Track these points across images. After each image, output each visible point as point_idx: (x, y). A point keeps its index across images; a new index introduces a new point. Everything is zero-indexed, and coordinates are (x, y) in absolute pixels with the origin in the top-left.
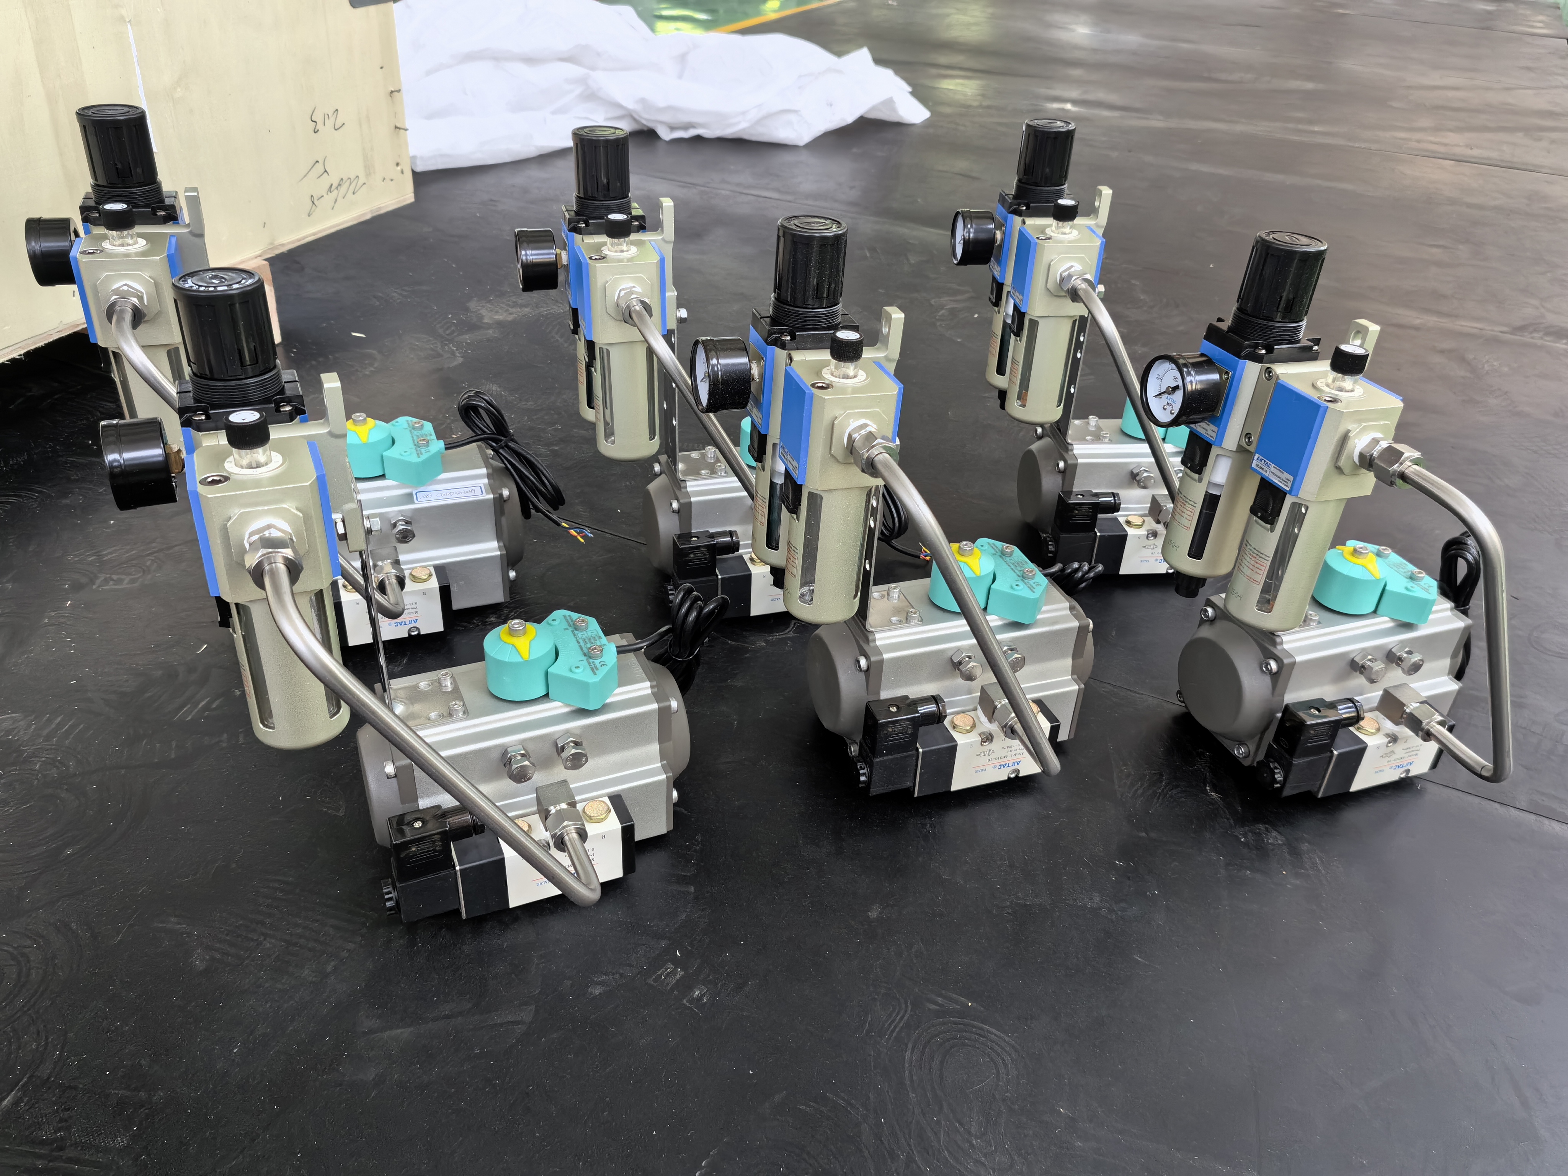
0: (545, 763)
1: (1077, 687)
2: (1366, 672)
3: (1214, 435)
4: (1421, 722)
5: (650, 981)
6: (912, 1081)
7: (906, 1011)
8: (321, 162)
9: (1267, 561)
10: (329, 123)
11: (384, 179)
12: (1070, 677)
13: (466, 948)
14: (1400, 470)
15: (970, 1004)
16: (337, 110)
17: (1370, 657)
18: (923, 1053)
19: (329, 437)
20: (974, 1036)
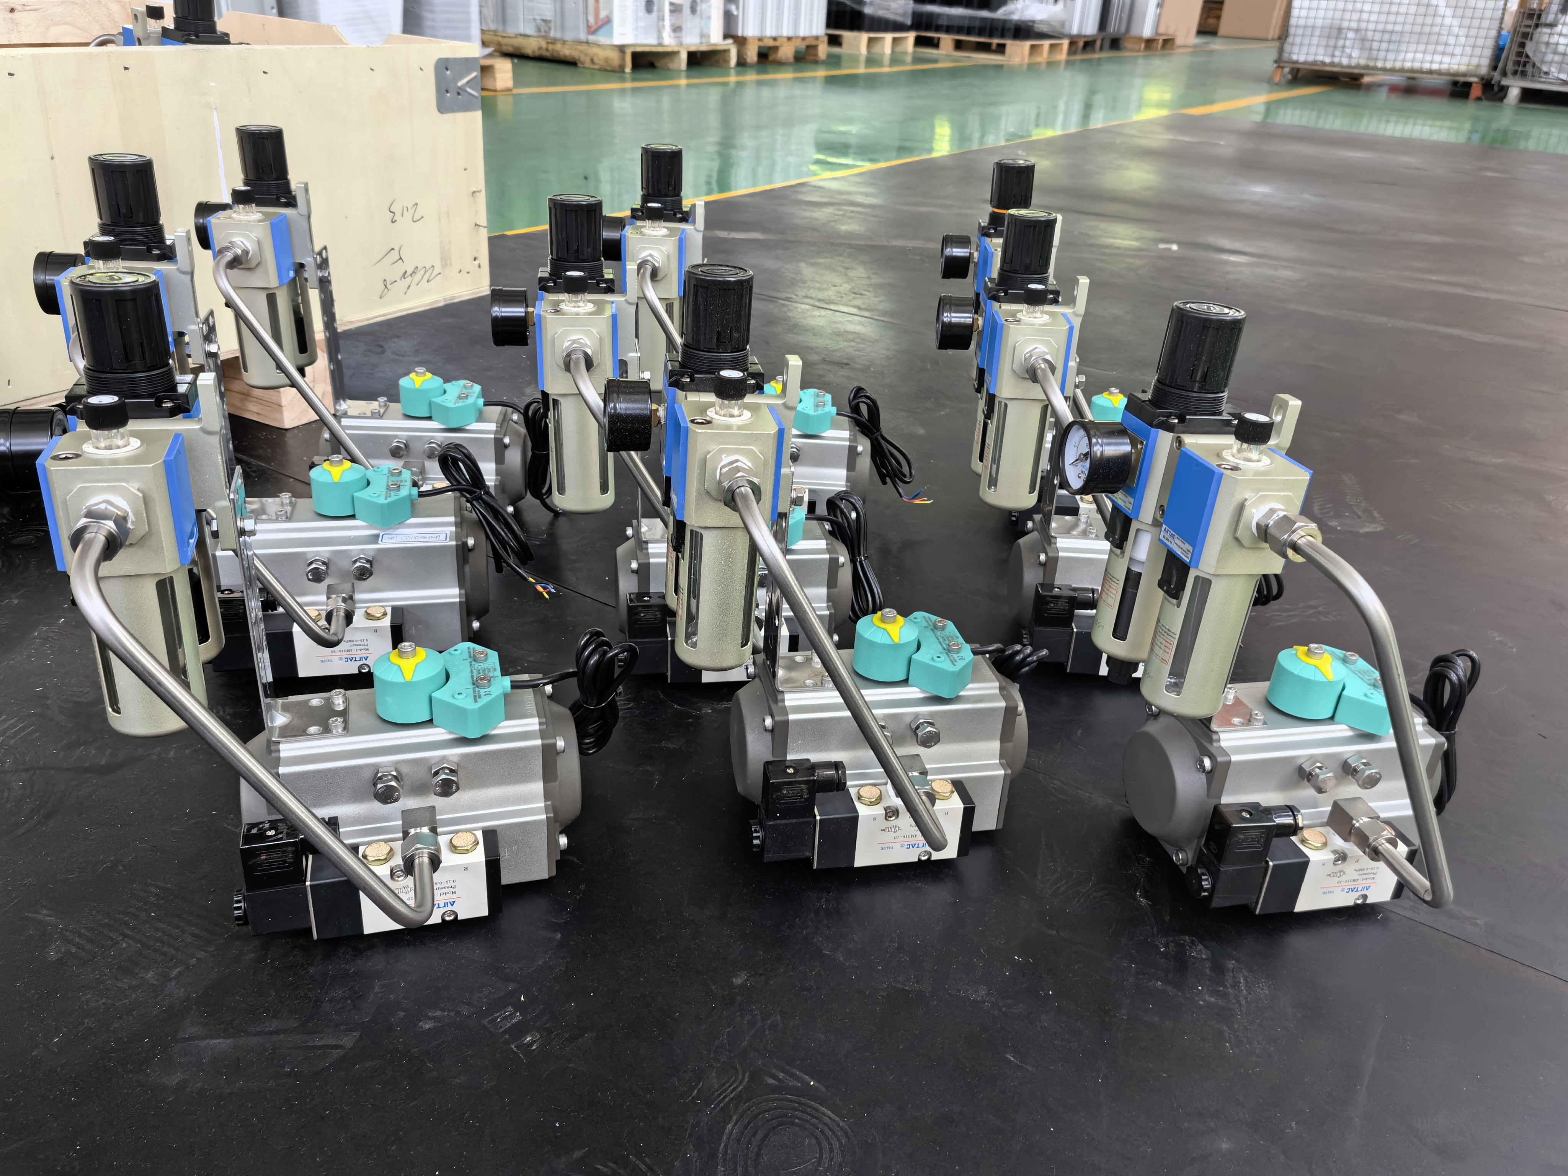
0: (420, 789)
1: (1003, 772)
2: (1313, 779)
3: (1131, 507)
4: (1368, 838)
5: (485, 1022)
6: (725, 1153)
7: (741, 1082)
8: (397, 249)
9: (1175, 638)
10: (408, 215)
11: (460, 271)
12: (998, 761)
13: (312, 970)
14: (1291, 540)
15: (812, 1083)
16: (416, 204)
17: (1318, 765)
18: (746, 1128)
19: (201, 433)
20: (805, 1117)
